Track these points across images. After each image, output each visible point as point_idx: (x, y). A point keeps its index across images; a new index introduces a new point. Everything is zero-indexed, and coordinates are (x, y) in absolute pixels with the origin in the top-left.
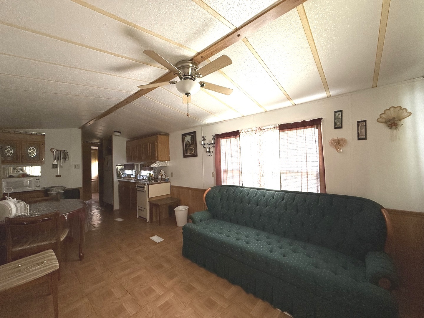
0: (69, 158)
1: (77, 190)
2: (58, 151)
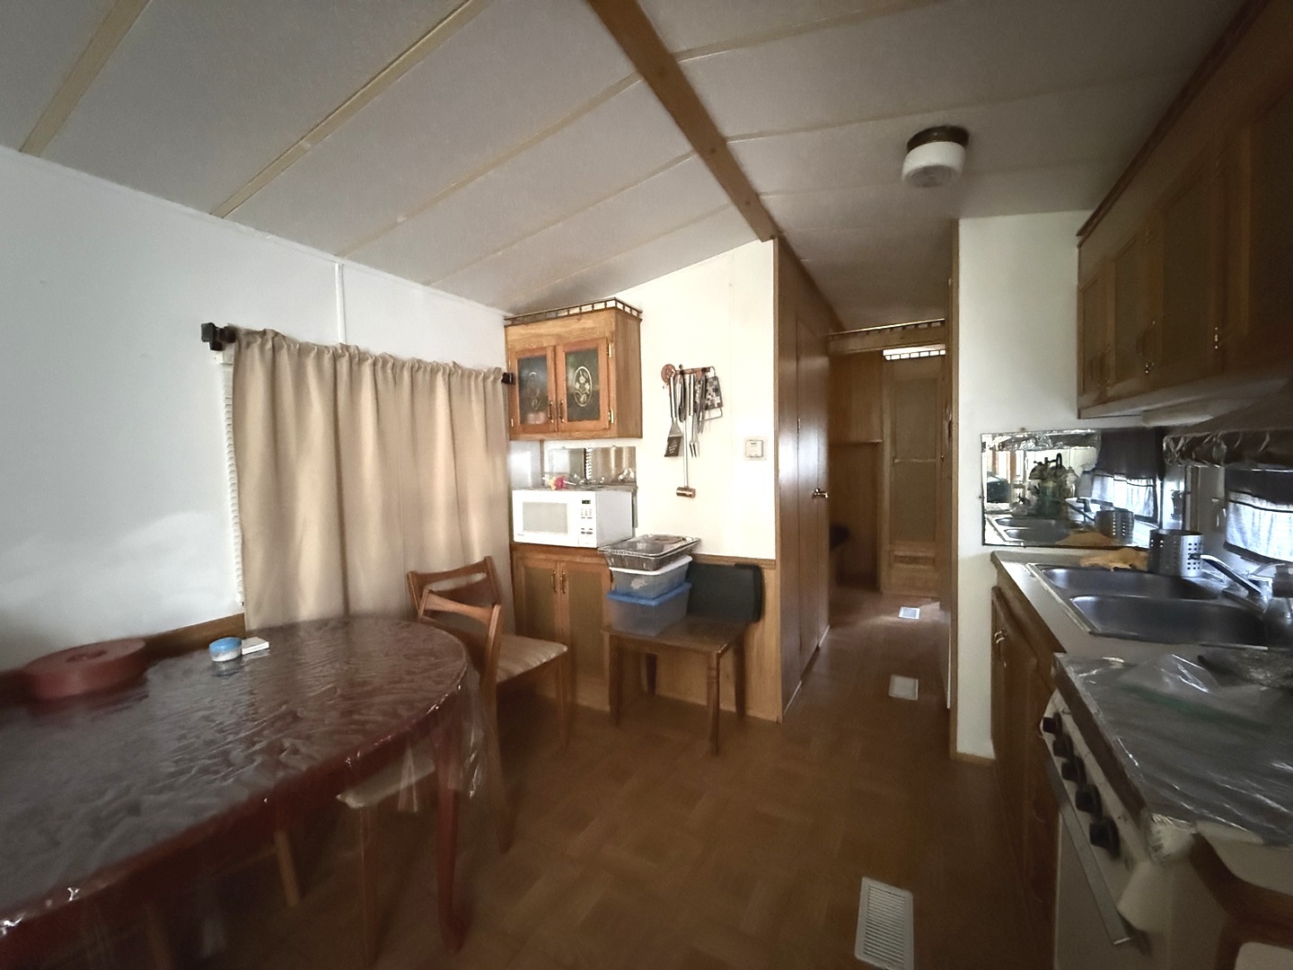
0: (720, 405)
1: (751, 571)
2: (682, 373)
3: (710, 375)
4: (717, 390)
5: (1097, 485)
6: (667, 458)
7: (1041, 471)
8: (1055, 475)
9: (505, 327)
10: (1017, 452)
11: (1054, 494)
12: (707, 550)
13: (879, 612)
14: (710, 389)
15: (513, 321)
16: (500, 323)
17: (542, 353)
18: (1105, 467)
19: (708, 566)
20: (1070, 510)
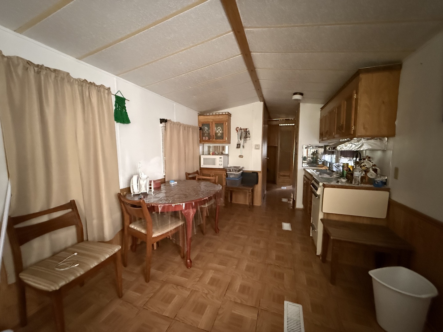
0: (250, 137)
1: (256, 173)
2: (241, 129)
3: (248, 130)
4: (249, 134)
5: (323, 156)
6: (237, 149)
7: (313, 154)
8: (316, 155)
9: (198, 116)
10: (309, 149)
11: (315, 158)
12: (246, 169)
13: (277, 188)
14: (248, 133)
15: (201, 114)
16: (197, 115)
17: (209, 123)
18: (325, 152)
19: (246, 173)
20: (318, 162)
